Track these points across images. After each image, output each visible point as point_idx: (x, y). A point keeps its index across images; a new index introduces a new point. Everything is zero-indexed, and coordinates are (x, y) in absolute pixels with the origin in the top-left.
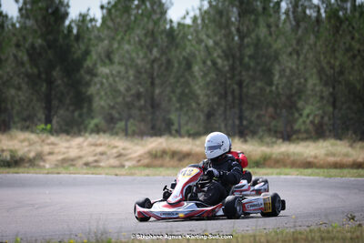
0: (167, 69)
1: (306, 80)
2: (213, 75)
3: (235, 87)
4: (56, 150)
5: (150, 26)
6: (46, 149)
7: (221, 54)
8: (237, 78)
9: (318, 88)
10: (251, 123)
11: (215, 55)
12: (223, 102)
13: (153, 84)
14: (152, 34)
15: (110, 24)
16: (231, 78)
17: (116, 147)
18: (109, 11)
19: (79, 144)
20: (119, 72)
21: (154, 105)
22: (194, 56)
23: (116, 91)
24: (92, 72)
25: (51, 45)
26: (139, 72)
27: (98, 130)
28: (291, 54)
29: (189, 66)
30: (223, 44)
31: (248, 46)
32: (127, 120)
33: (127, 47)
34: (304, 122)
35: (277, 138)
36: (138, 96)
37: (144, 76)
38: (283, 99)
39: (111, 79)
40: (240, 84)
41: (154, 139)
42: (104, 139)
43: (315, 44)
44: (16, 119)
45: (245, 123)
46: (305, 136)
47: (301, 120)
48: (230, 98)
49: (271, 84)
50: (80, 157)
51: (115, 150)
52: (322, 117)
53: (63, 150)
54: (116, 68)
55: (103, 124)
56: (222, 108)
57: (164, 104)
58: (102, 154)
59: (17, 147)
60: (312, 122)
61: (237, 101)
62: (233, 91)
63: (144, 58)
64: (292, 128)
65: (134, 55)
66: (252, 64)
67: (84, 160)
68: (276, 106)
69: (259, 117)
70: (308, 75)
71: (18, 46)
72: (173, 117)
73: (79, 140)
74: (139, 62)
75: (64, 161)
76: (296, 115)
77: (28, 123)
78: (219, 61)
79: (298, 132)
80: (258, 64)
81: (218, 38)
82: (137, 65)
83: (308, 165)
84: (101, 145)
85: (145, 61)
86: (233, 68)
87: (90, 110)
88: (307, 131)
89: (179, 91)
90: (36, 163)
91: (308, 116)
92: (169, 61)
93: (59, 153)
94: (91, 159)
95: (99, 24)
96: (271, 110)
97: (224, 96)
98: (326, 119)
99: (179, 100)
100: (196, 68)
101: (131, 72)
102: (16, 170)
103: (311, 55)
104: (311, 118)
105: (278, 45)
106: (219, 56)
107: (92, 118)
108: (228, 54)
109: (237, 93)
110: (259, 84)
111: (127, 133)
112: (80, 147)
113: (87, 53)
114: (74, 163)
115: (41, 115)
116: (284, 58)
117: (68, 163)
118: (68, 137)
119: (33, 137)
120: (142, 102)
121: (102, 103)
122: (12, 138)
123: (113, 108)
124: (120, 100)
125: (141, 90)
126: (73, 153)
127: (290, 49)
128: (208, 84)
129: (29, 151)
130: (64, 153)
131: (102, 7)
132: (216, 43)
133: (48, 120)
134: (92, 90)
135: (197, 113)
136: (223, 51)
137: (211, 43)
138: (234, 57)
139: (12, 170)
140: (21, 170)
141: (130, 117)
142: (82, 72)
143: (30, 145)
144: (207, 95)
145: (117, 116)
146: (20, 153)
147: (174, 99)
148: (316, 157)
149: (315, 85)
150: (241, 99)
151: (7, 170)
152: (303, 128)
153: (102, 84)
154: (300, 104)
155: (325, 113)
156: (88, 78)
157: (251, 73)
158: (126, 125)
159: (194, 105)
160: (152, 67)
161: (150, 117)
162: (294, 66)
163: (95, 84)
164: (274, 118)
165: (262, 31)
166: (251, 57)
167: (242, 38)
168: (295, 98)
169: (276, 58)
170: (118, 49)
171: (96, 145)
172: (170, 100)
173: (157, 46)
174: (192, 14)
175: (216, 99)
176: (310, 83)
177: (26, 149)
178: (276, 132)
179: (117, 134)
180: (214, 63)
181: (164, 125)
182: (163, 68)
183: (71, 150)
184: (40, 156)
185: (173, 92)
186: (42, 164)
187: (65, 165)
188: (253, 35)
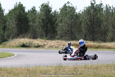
0: (75, 24)
1: (109, 27)
2: (87, 26)
3: (92, 29)
4: (48, 44)
5: (72, 14)
6: (46, 43)
7: (89, 21)
8: (92, 27)
9: (112, 29)
10: (96, 37)
11: (87, 21)
12: (89, 32)
13: (72, 28)
14: (72, 16)
15: (62, 13)
16: (91, 27)
17: (63, 43)
18: (62, 10)
20: (64, 25)
21: (72, 33)
22: (82, 21)
23: (63, 29)
24: (57, 25)
25: (47, 18)
26: (68, 25)
27: (58, 39)
28: (105, 21)
29: (81, 24)
30: (89, 18)
31: (95, 19)
32: (66, 37)
33: (66, 19)
34: (108, 38)
35: (102, 41)
36: (68, 31)
37: (70, 26)
38: (104, 32)
39: (62, 27)
40: (93, 28)
41: (72, 41)
42: (60, 41)
43: (111, 19)
44: (39, 36)
45: (94, 38)
46: (108, 41)
47: (108, 37)
48: (91, 32)
49: (100, 28)
50: (54, 45)
51: (63, 44)
52: (113, 37)
53: (50, 44)
54: (63, 24)
55: (60, 37)
56: (88, 34)
57: (74, 33)
58: (59, 45)
59: (39, 43)
60: (110, 38)
61: (92, 32)
62: (91, 30)
63: (70, 21)
64: (105, 39)
65: (67, 21)
66: (96, 23)
67: (55, 46)
68: (102, 34)
69: (97, 36)
70: (109, 26)
71: (39, 18)
72: (77, 36)
73: (54, 41)
74: (69, 22)
75: (50, 46)
76: (107, 36)
77: (41, 37)
78: (88, 22)
79: (107, 40)
80: (97, 23)
81: (88, 17)
82: (68, 23)
83: (109, 48)
84: (59, 42)
85: (70, 22)
86: (91, 24)
87: (57, 34)
88: (109, 40)
89: (78, 29)
90: (43, 46)
91: (109, 36)
92: (76, 22)
94: (57, 46)
95: (59, 13)
96: (100, 34)
97: (89, 31)
98: (114, 37)
99: (78, 32)
100: (82, 24)
101: (67, 25)
102: (39, 48)
103: (110, 21)
104: (110, 37)
105: (102, 19)
106: (88, 21)
107: (57, 36)
108: (90, 21)
109: (92, 30)
110: (98, 28)
111: (65, 40)
112: (54, 43)
113: (56, 20)
114: (53, 47)
115: (45, 35)
116: (104, 22)
117: (51, 47)
118: (51, 41)
119: (43, 40)
120: (69, 32)
121: (60, 32)
122: (38, 40)
123: (62, 33)
124: (64, 32)
125: (69, 29)
126: (52, 44)
127: (105, 20)
128: (85, 28)
129: (42, 44)
131: (60, 9)
132: (87, 18)
133: (46, 36)
134: (57, 29)
135: (82, 35)
136: (89, 20)
137: (86, 18)
138: (92, 21)
139: (38, 48)
140: (40, 48)
141: (66, 36)
142: (55, 25)
143: (42, 42)
144: (85, 31)
145: (63, 35)
146: (40, 44)
147: (77, 32)
148: (111, 46)
149: (111, 29)
150: (93, 32)
151: (36, 48)
152: (108, 39)
153: (60, 28)
154: (107, 33)
155: (113, 35)
156: (56, 26)
157: (96, 25)
158: (65, 38)
159: (82, 33)
160: (72, 24)
161: (71, 36)
162: (106, 24)
163: (58, 28)
164: (101, 37)
165: (99, 15)
166: (96, 22)
167: (94, 17)
168: (106, 32)
169: (102, 22)
170: (64, 19)
171: (58, 42)
172: (76, 32)
173: (73, 19)
174: (82, 11)
175: (87, 32)
176: (110, 28)
177: (41, 43)
178: (101, 40)
179: (63, 40)
180: (87, 23)
181: (74, 38)
182: (74, 24)
184: (44, 45)
185: (77, 30)
186: (45, 47)
188: (96, 16)
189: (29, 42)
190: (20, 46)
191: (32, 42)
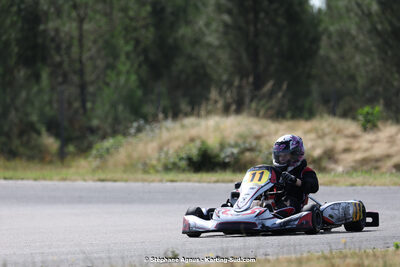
4: (356, 145)
6: (341, 144)
19: (391, 137)
50: (389, 156)
53: (365, 145)
75: (364, 161)
93: (359, 149)
114: (379, 164)
126: (379, 150)
130: (367, 150)
183: (377, 145)
184: (329, 155)
186: (332, 166)
187: (365, 168)
189: (241, 136)
190: (183, 164)
191: (258, 138)
